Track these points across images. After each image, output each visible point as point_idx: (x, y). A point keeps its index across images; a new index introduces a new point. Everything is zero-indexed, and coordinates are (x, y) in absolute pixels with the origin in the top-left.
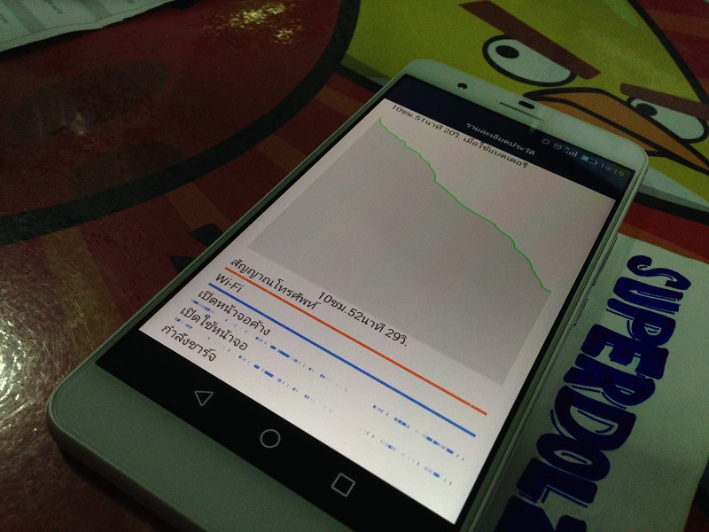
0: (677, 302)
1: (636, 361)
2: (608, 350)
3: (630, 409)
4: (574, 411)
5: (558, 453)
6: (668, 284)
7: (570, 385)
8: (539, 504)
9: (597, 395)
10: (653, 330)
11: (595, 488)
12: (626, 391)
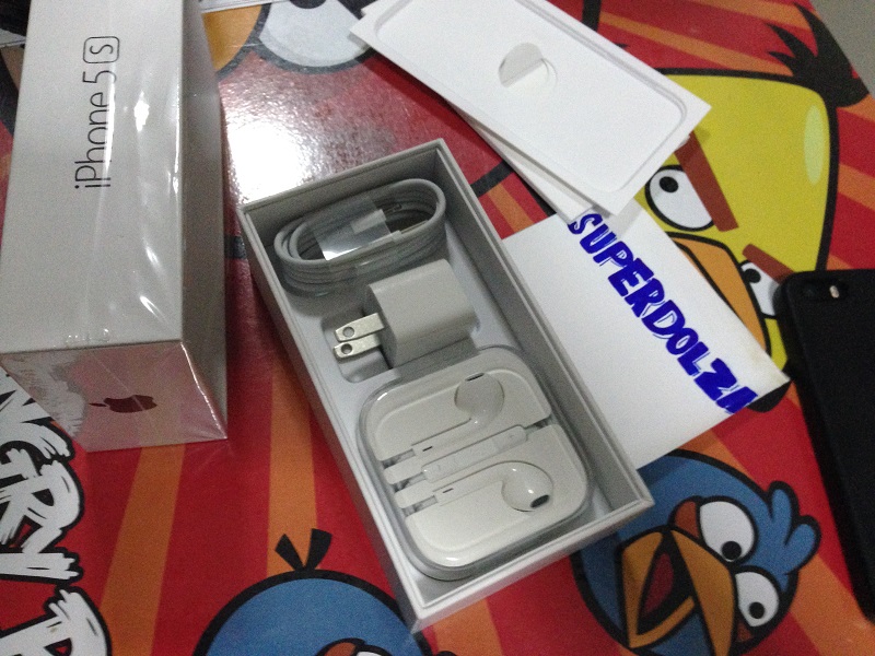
0: (610, 231)
1: (638, 276)
2: (626, 283)
3: (666, 299)
4: (657, 324)
5: (678, 347)
6: (595, 223)
7: (642, 316)
8: (702, 371)
9: (651, 309)
10: (622, 255)
11: (701, 344)
12: (655, 294)
